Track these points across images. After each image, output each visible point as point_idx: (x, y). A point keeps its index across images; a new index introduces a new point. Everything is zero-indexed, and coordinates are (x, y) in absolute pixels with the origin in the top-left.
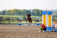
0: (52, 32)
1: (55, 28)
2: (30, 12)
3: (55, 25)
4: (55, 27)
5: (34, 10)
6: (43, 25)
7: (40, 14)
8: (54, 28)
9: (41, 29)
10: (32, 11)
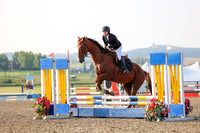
0: (70, 117)
1: (80, 107)
2: (6, 60)
3: (78, 97)
4: (78, 102)
5: (16, 54)
6: (45, 99)
7: (36, 65)
8: (75, 106)
9: (39, 111)
10: (10, 59)
